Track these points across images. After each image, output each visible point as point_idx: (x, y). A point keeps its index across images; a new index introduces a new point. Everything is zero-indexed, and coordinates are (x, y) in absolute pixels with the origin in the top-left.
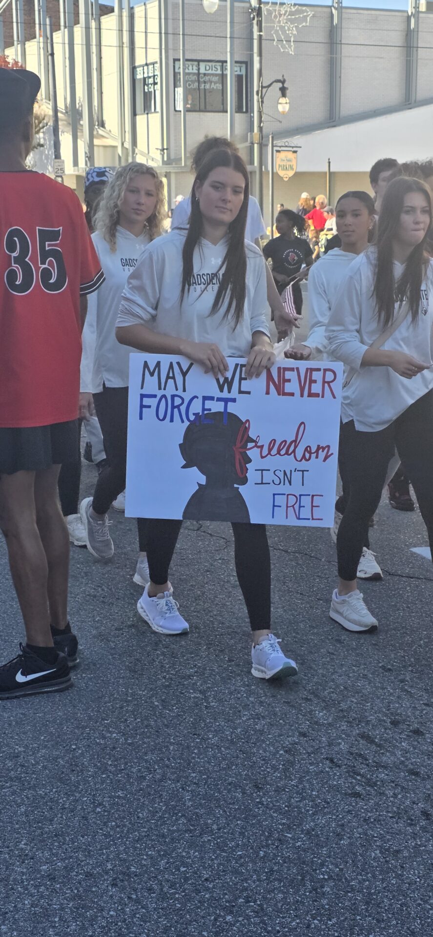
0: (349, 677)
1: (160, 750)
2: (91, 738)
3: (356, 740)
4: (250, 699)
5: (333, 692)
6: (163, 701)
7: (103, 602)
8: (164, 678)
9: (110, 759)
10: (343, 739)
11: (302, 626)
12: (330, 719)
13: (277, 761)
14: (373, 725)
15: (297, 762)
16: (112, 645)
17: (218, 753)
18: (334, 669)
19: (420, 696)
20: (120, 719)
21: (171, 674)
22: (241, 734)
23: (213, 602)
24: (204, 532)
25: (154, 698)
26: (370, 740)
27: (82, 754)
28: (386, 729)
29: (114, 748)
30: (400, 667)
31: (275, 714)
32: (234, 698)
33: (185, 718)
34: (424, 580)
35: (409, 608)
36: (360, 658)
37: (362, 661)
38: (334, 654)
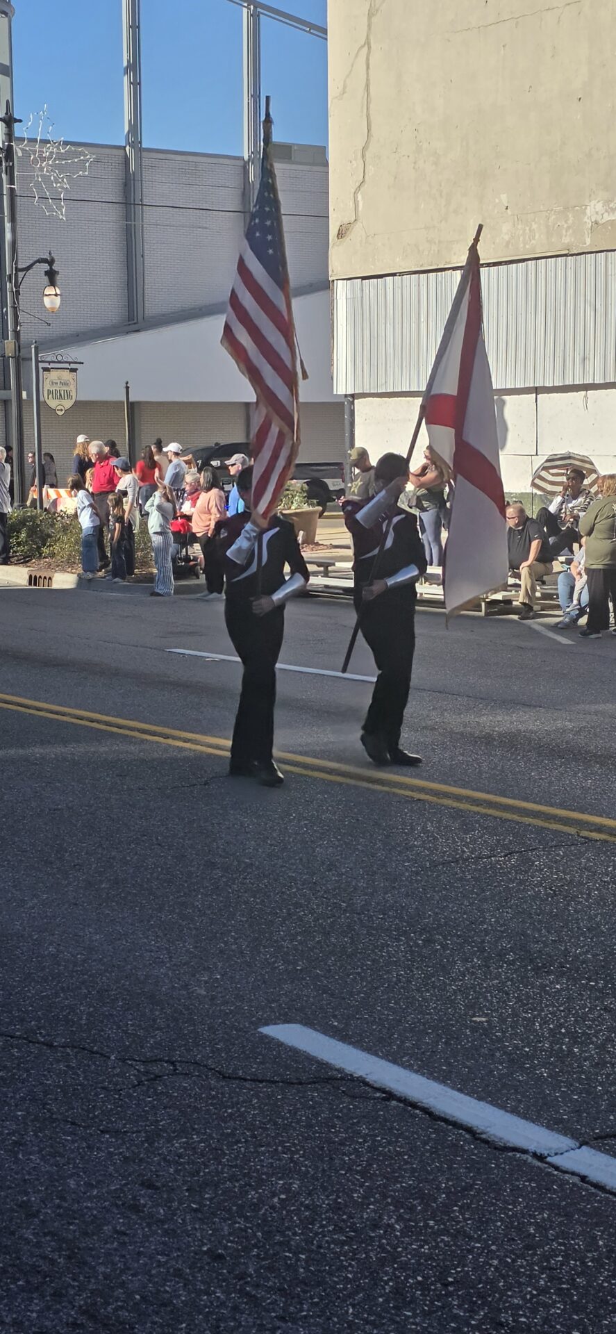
34: (281, 1084)
35: (256, 1138)
36: (169, 1239)
37: (173, 1243)
38: (125, 1234)
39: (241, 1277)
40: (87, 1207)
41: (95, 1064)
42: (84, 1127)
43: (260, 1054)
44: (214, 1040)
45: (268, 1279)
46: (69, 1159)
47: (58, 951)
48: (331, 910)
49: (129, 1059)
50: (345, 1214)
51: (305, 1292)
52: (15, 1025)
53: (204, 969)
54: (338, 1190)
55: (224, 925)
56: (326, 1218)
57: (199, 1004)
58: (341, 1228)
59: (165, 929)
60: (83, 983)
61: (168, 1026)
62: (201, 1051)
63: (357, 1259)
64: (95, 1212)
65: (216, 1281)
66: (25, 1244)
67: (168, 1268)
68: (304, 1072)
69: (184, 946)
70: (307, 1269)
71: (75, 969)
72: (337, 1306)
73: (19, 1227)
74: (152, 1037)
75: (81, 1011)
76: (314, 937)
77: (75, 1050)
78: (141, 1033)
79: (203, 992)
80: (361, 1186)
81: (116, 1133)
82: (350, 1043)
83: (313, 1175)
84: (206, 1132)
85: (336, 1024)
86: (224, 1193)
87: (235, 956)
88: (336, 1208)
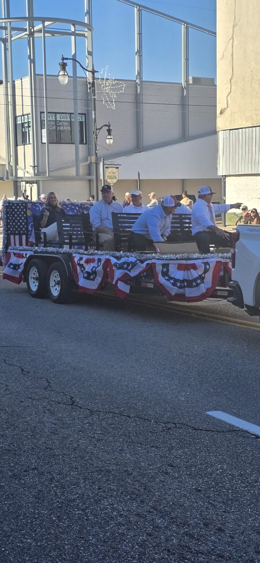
0: (175, 496)
1: (59, 548)
2: (14, 543)
3: (183, 537)
4: (114, 513)
5: (166, 507)
6: (58, 517)
7: (14, 454)
8: (58, 502)
9: (27, 556)
10: (174, 536)
11: (143, 464)
12: (166, 524)
13: (134, 553)
14: (193, 527)
15: (147, 553)
16: (23, 482)
17: (96, 549)
18: (165, 492)
19: (220, 507)
20: (32, 530)
21: (62, 499)
22: (110, 536)
23: (85, 451)
24: (76, 406)
25: (53, 515)
26: (192, 536)
27: (9, 554)
28: (200, 529)
29: (29, 549)
30: (206, 488)
31: (130, 522)
32: (104, 513)
33: (73, 528)
34: (216, 432)
35: (208, 450)
36: (180, 484)
37: (182, 485)
38: (164, 482)
39: (208, 497)
40: (149, 473)
41: (146, 423)
42: (145, 445)
43: (207, 421)
44: (190, 416)
45: (218, 499)
46: (140, 456)
47: (128, 384)
48: (229, 371)
49: (159, 422)
50: (244, 477)
51: (232, 503)
52: (115, 409)
53: (183, 391)
54: (241, 469)
55: (189, 375)
56: (237, 479)
57: (183, 403)
58: (244, 482)
59: (167, 376)
60: (138, 395)
61: (172, 411)
62: (185, 420)
63: (250, 493)
64: (152, 474)
65: (199, 498)
66: (128, 484)
67: (181, 494)
68: (224, 428)
69: (175, 383)
70: (232, 496)
71: (135, 390)
72: (244, 508)
73: (125, 478)
74: (166, 414)
75: (139, 405)
76: (224, 380)
77: (138, 418)
78: (162, 413)
79: (183, 399)
80: (250, 468)
81: (157, 447)
82: (241, 418)
83: (231, 464)
84: (190, 448)
85: (234, 411)
86: (198, 469)
87: (194, 387)
88: (241, 475)
